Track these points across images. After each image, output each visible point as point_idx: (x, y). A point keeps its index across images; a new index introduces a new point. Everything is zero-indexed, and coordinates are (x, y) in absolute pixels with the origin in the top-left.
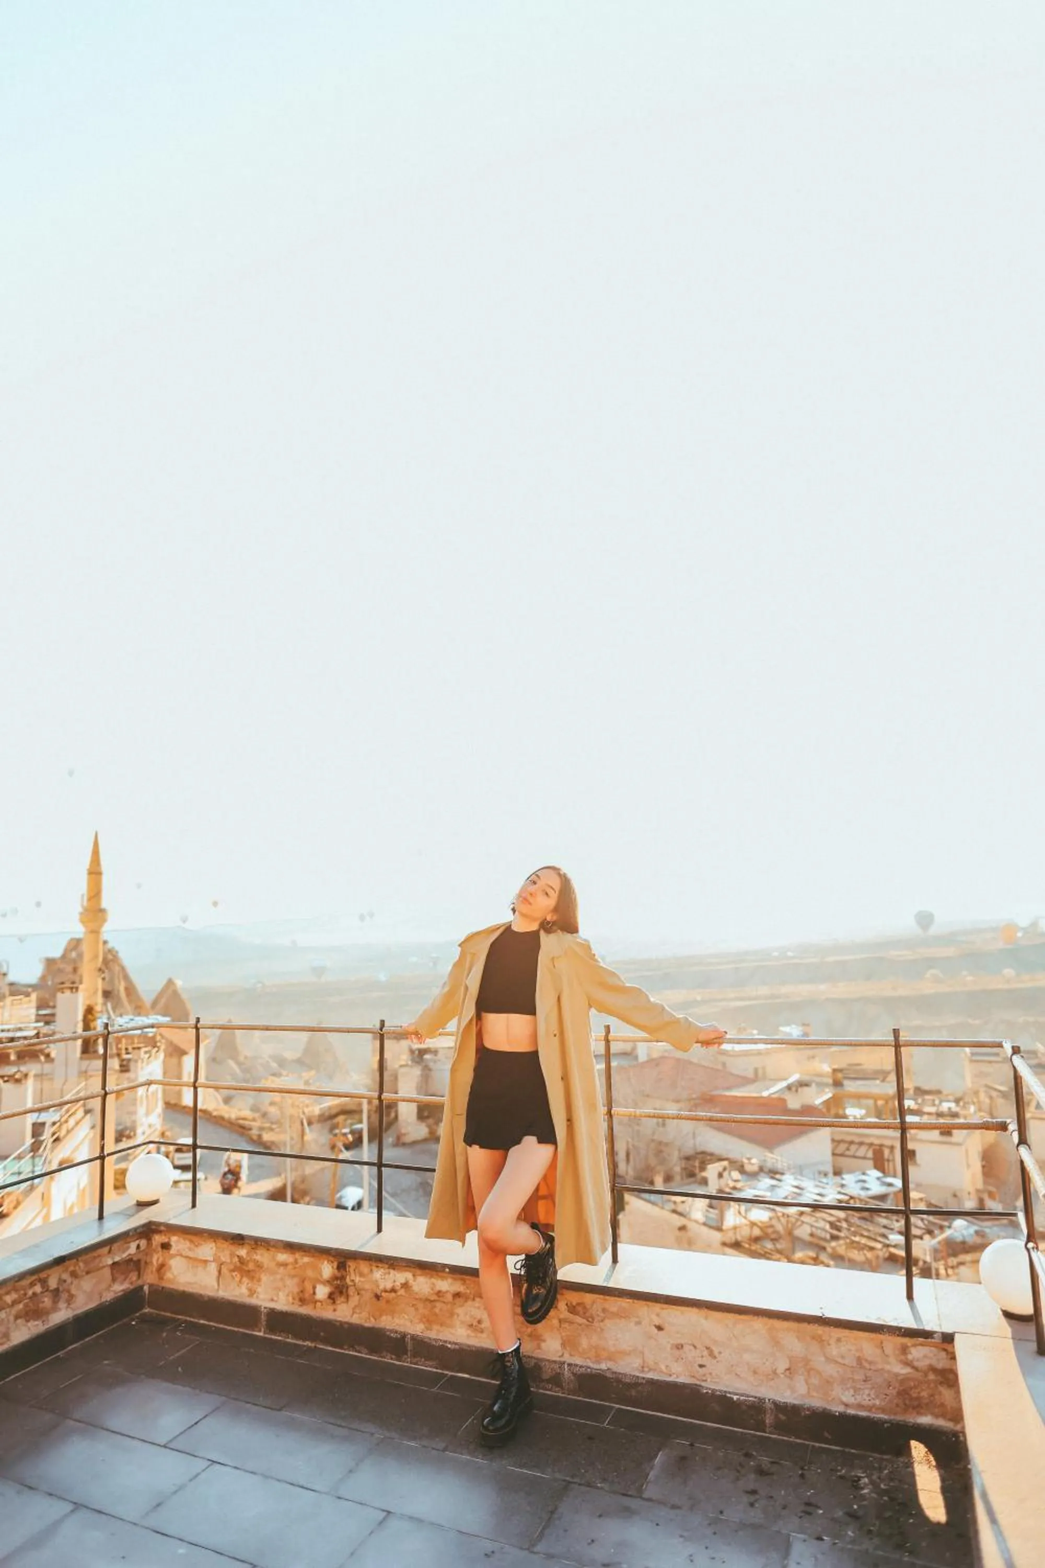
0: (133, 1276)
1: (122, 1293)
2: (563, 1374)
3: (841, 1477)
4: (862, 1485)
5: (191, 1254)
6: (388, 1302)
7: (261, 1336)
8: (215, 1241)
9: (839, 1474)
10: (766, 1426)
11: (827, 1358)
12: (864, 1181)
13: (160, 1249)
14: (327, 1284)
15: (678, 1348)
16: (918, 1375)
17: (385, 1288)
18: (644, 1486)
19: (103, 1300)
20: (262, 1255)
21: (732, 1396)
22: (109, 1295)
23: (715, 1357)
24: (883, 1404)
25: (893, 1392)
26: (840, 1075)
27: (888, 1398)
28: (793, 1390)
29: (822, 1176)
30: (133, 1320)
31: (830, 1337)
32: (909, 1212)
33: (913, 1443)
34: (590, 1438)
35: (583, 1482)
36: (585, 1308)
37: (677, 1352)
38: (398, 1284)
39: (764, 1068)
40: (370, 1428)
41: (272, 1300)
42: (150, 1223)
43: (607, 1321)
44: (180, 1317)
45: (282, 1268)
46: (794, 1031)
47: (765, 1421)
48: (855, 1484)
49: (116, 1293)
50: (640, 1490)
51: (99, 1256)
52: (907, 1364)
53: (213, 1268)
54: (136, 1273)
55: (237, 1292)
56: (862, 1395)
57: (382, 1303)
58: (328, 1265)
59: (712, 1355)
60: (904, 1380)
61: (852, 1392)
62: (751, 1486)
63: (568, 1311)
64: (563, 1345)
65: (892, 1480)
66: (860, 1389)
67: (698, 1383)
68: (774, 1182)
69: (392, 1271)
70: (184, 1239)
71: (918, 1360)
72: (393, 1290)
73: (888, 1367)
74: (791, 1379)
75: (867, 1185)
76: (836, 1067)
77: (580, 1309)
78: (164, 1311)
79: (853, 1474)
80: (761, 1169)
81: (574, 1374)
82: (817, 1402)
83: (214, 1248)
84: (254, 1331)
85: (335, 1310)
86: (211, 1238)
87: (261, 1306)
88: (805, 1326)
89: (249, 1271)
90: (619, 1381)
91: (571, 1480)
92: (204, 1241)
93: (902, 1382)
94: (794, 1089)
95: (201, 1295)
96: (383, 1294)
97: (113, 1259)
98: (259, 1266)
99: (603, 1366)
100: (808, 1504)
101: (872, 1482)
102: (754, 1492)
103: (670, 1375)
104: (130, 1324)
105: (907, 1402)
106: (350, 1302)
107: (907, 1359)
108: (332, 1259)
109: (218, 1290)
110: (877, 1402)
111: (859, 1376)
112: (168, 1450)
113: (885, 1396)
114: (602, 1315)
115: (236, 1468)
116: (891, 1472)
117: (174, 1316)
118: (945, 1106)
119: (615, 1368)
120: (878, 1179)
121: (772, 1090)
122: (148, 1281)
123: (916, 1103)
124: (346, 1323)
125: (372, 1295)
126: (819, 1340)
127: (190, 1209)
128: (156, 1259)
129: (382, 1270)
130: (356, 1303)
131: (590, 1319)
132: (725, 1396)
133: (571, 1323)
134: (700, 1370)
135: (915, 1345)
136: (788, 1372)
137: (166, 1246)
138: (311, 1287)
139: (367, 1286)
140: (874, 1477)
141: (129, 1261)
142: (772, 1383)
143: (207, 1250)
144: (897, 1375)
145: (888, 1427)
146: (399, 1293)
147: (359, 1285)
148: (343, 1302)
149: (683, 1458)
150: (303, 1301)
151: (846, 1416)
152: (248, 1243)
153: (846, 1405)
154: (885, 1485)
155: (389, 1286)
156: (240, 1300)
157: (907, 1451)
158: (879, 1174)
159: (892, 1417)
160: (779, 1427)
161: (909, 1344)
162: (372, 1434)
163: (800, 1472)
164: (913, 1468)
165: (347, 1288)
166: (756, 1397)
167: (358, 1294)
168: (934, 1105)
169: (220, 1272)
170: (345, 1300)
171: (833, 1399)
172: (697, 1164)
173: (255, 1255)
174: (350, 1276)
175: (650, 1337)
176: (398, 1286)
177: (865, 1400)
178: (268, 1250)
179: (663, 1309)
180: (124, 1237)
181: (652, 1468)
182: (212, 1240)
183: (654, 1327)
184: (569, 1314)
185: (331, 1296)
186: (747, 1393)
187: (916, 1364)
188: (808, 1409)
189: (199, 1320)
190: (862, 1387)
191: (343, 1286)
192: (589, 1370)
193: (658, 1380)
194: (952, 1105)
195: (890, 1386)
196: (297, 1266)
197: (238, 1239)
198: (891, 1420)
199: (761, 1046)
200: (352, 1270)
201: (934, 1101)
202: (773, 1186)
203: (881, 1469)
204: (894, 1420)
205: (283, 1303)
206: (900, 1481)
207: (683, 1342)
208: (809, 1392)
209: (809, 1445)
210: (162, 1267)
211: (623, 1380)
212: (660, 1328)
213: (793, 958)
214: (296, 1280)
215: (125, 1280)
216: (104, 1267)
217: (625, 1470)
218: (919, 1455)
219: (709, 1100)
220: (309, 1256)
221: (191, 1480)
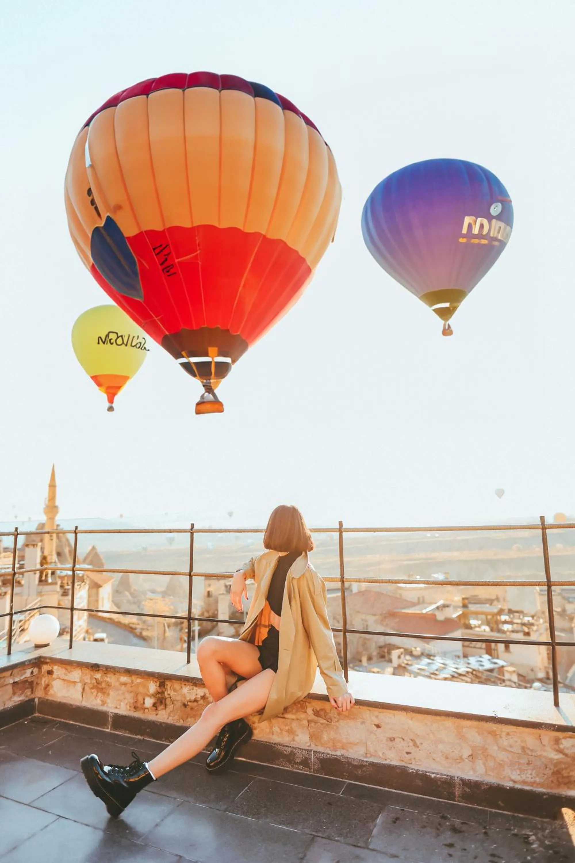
0: (28, 692)
1: (19, 702)
2: (311, 759)
3: (515, 835)
4: (531, 841)
5: (66, 678)
6: (192, 709)
7: (108, 732)
8: (81, 669)
9: (513, 832)
10: (455, 797)
11: (499, 747)
12: (481, 661)
13: (46, 674)
14: (152, 697)
15: (391, 740)
16: (569, 760)
17: (190, 699)
18: (370, 840)
19: (6, 706)
20: (110, 678)
21: (430, 774)
22: (11, 703)
23: (418, 747)
24: (542, 781)
25: (548, 772)
26: (466, 601)
27: (546, 776)
28: (474, 770)
29: (457, 658)
30: (26, 720)
31: (502, 731)
32: (554, 644)
33: (565, 810)
34: (330, 804)
35: (324, 836)
36: (325, 712)
37: (391, 744)
38: (199, 696)
39: (423, 597)
40: (174, 794)
41: (116, 708)
42: (40, 657)
43: (341, 721)
44: (57, 719)
45: (123, 686)
46: (440, 577)
47: (455, 793)
48: (526, 840)
49: (15, 702)
50: (366, 842)
51: (4, 677)
52: (561, 751)
53: (79, 687)
54: (30, 690)
55: (95, 702)
56: (526, 774)
57: (188, 709)
58: (153, 684)
59: (415, 745)
60: (558, 763)
61: (518, 772)
62: (449, 841)
63: (314, 715)
64: (311, 738)
65: (553, 837)
66: (524, 770)
67: (406, 765)
68: (429, 661)
69: (195, 688)
70: (62, 668)
71: (568, 749)
72: (195, 701)
73: (545, 754)
74: (473, 762)
75: (482, 664)
76: (464, 597)
77: (322, 713)
78: (48, 715)
79: (523, 832)
80: (422, 654)
81: (318, 759)
82: (492, 779)
83: (81, 674)
84: (104, 728)
85: (157, 715)
86: (79, 667)
87: (108, 712)
88: (484, 724)
89: (102, 689)
90: (349, 764)
91: (316, 834)
92: (74, 669)
93: (556, 765)
94: (440, 609)
95: (71, 705)
96: (189, 703)
97: (14, 679)
98: (109, 685)
99: (339, 753)
100: (493, 855)
101: (538, 839)
102: (451, 845)
103: (386, 760)
104: (24, 723)
105: (560, 780)
106: (167, 709)
107: (559, 747)
108: (156, 680)
109: (82, 702)
110: (538, 780)
111: (524, 761)
112: (30, 807)
113: (543, 775)
114: (338, 717)
115: (75, 821)
116: (551, 832)
117: (53, 718)
118: (526, 619)
119: (346, 755)
120: (489, 660)
121: (428, 609)
122: (39, 696)
123: (510, 618)
124: (164, 723)
125: (182, 704)
126: (493, 734)
127: (68, 649)
128: (44, 681)
129: (188, 687)
130: (171, 710)
131: (329, 720)
132: (426, 774)
133: (316, 723)
134: (407, 756)
135: (565, 738)
136: (471, 757)
137: (50, 673)
138: (142, 699)
139: (178, 698)
140: (539, 835)
141: (25, 682)
142: (459, 766)
143: (76, 675)
144: (551, 760)
145: (546, 798)
146: (199, 703)
147: (173, 698)
148: (162, 709)
149: (397, 819)
150: (136, 708)
151: (515, 789)
152: (102, 670)
153: (515, 782)
154: (548, 841)
155: (193, 698)
156: (95, 708)
157: (561, 817)
158: (489, 657)
159: (549, 791)
160: (465, 797)
161: (561, 737)
162: (175, 798)
163: (484, 831)
164: (568, 829)
165: (165, 699)
166: (448, 776)
167: (173, 703)
168: (520, 619)
169: (84, 689)
170: (164, 708)
171: (504, 777)
172: (386, 650)
173: (106, 678)
174: (167, 692)
175: (371, 732)
176: (198, 698)
177: (528, 778)
178: (115, 674)
179: (380, 713)
180: (22, 665)
181: (375, 826)
182: (79, 668)
183: (374, 725)
184: (314, 716)
185: (154, 705)
186: (441, 772)
187: (566, 751)
188: (487, 784)
189: (69, 721)
190: (525, 768)
191: (162, 698)
192: (328, 756)
193: (377, 763)
194: (530, 619)
195: (546, 768)
196: (133, 685)
197: (95, 667)
198: (548, 793)
199: (422, 585)
200: (168, 687)
201: (519, 616)
202: (429, 663)
203: (543, 829)
204: (551, 793)
205: (124, 710)
206: (559, 839)
207: (394, 736)
208: (486, 772)
209: (487, 810)
210: (47, 686)
211: (353, 763)
212: (378, 726)
213: (438, 537)
214: (132, 695)
215: (22, 694)
216: (6, 685)
217: (355, 827)
218: (569, 819)
219: (392, 615)
220: (140, 678)
221: (42, 830)
